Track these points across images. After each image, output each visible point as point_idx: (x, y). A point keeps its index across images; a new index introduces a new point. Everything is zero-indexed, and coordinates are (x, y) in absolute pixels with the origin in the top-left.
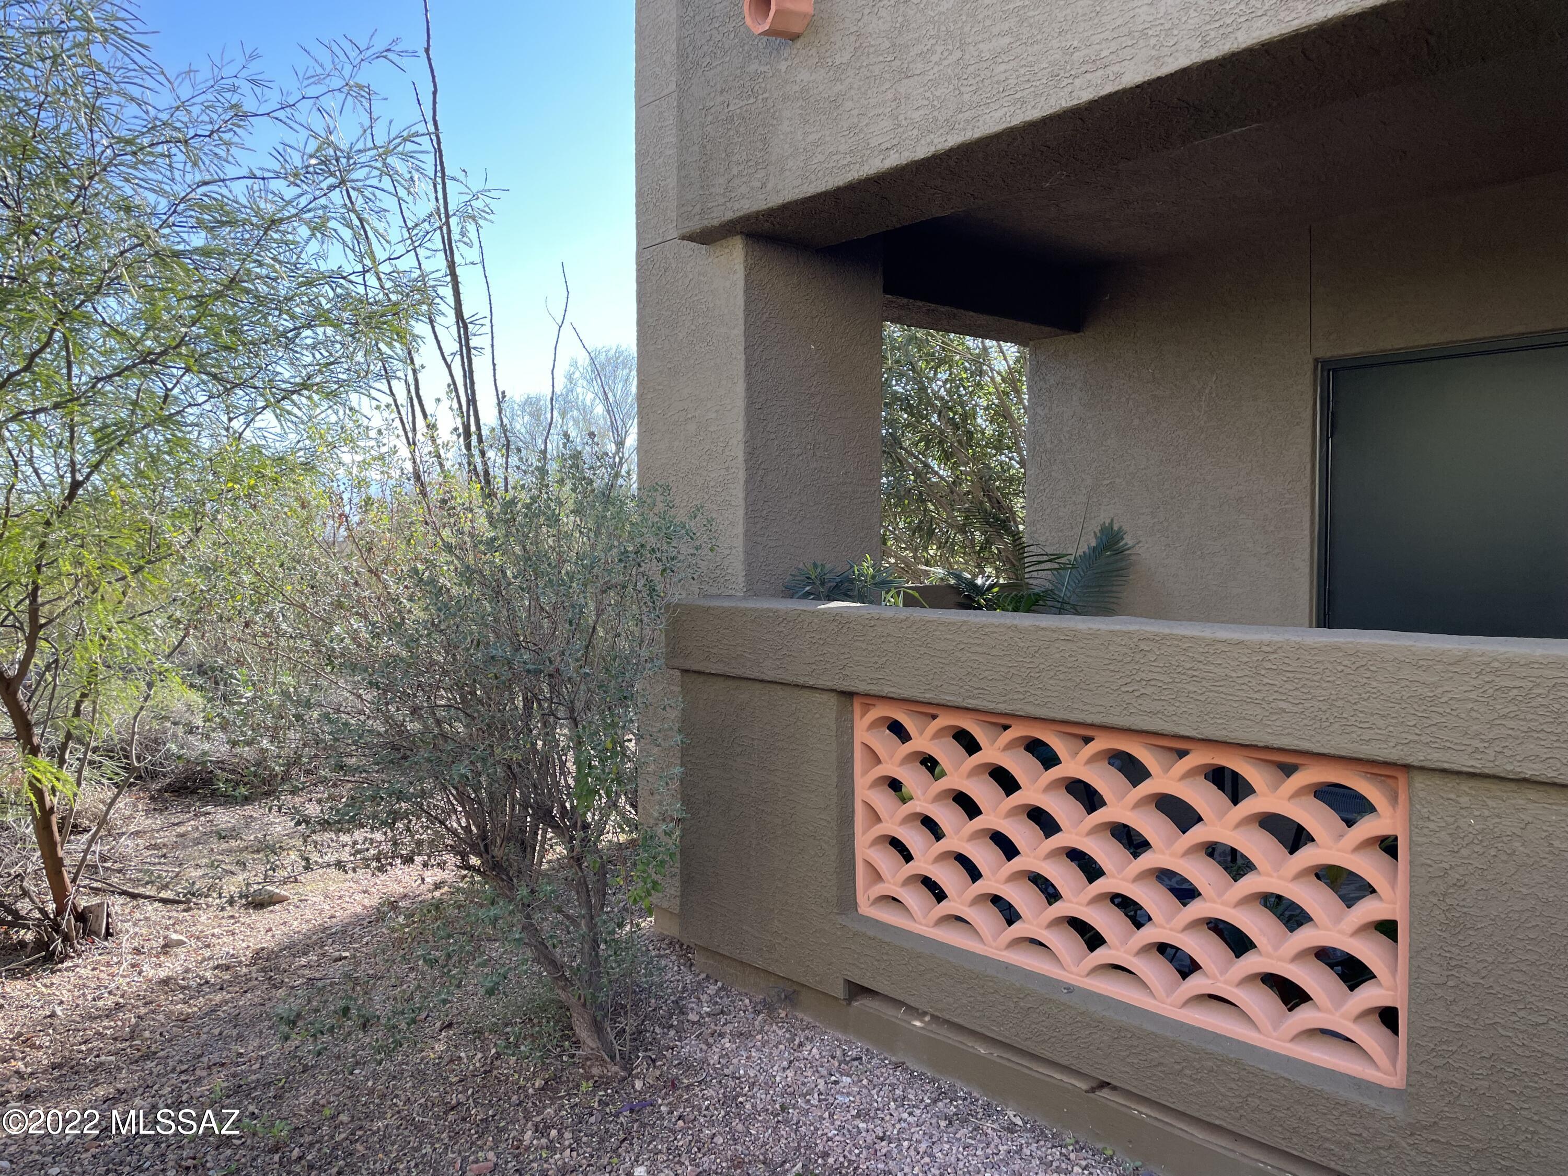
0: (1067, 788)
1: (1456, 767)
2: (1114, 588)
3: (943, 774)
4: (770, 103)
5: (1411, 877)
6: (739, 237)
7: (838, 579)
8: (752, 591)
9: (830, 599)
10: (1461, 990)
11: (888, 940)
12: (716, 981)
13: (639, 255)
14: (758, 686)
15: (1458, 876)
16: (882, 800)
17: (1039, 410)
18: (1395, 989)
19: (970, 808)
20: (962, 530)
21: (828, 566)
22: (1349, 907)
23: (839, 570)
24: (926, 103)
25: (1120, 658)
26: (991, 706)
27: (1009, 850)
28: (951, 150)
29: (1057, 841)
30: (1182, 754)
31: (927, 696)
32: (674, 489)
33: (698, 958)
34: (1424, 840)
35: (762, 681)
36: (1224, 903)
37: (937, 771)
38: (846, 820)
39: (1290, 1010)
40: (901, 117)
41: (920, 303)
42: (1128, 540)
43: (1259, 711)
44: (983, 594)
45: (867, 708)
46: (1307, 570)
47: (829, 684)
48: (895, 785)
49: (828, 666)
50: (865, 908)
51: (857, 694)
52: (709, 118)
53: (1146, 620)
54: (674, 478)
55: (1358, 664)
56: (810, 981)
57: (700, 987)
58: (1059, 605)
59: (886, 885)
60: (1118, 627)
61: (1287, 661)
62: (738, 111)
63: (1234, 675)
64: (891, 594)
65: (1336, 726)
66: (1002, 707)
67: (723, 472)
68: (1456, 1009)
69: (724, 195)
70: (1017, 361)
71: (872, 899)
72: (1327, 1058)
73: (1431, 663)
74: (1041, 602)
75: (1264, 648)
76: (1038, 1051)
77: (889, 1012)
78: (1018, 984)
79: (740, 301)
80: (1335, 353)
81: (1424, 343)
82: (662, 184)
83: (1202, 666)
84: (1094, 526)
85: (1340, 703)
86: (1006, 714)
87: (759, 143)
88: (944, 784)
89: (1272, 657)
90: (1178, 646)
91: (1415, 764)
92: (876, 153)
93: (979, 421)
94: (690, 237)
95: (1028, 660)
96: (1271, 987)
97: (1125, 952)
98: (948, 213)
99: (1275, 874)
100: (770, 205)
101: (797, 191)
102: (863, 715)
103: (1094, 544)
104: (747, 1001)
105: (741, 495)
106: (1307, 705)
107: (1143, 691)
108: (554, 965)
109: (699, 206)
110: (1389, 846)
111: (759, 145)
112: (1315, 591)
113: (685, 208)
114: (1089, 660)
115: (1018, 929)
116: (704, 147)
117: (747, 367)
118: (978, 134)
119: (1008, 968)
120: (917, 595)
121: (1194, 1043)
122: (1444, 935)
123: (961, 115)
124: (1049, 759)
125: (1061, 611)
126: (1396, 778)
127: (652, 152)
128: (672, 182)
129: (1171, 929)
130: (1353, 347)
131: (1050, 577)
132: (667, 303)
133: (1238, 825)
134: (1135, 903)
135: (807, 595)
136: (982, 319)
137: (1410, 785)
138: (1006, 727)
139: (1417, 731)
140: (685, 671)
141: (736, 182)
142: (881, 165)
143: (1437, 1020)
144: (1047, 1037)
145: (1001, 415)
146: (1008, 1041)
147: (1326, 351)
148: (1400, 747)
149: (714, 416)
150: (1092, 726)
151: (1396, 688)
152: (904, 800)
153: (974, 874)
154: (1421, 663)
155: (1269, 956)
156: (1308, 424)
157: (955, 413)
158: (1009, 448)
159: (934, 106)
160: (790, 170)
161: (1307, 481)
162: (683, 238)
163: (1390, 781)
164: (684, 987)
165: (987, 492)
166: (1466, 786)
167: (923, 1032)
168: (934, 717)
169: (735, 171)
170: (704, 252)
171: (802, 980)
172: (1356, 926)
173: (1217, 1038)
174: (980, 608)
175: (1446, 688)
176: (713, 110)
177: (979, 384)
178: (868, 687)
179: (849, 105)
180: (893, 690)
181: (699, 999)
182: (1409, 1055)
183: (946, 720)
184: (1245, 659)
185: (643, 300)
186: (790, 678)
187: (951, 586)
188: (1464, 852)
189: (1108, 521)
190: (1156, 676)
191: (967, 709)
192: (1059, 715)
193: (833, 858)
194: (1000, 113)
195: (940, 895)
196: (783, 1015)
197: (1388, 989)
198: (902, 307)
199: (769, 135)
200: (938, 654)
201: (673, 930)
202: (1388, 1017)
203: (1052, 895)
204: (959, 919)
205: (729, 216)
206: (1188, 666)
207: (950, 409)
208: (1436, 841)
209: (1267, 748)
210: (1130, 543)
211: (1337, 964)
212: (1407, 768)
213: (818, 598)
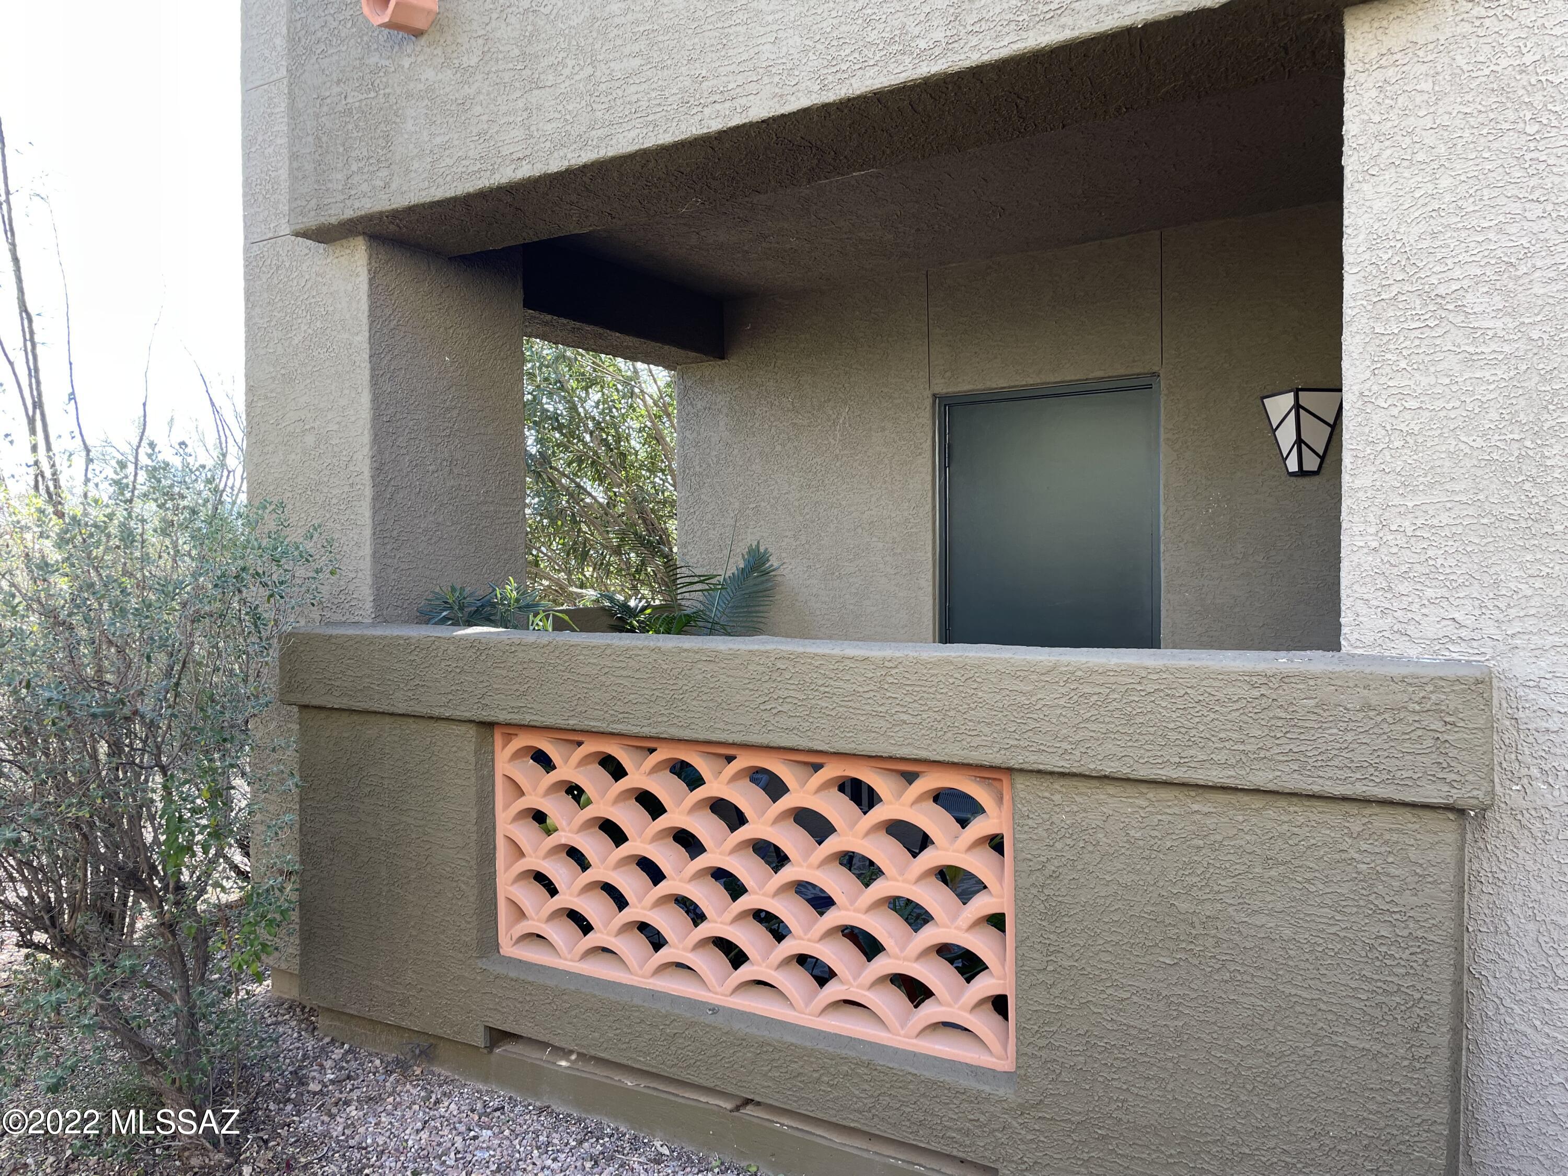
0: (711, 808)
1: (1049, 768)
2: (761, 608)
3: (589, 802)
4: (392, 100)
5: (1016, 871)
6: (361, 238)
7: (479, 603)
8: (381, 618)
9: (469, 624)
10: (1059, 973)
11: (530, 979)
12: (343, 1044)
13: (246, 250)
14: (388, 719)
15: (1053, 868)
16: (526, 834)
17: (688, 434)
18: (1004, 977)
19: (616, 834)
20: (617, 551)
21: (468, 590)
22: (964, 904)
23: (480, 593)
24: (558, 115)
25: (758, 677)
26: (635, 730)
27: (655, 874)
28: (585, 166)
29: (703, 861)
30: (817, 767)
31: (571, 722)
32: (290, 506)
33: (321, 1021)
34: (1025, 836)
35: (392, 714)
36: (857, 910)
37: (583, 799)
38: (487, 858)
39: (916, 1007)
40: (533, 128)
41: (565, 321)
42: (774, 562)
43: (883, 723)
44: (637, 615)
45: (508, 738)
46: (930, 589)
47: (468, 715)
48: (539, 817)
49: (466, 696)
50: (508, 949)
51: (498, 724)
52: (325, 109)
53: (783, 639)
54: (290, 495)
55: (966, 676)
56: (447, 1032)
57: (324, 1052)
58: (709, 625)
59: (530, 922)
60: (756, 647)
61: (907, 675)
62: (357, 104)
63: (861, 690)
64: (539, 617)
65: (949, 734)
66: (646, 731)
67: (346, 489)
68: (1056, 991)
69: (342, 192)
70: (668, 385)
71: (514, 939)
72: (947, 1049)
73: (1027, 673)
74: (693, 623)
75: (887, 664)
76: (684, 1076)
77: (534, 1055)
78: (663, 1011)
79: (364, 305)
80: (950, 390)
81: (1024, 383)
82: (273, 174)
83: (832, 683)
84: (742, 549)
85: (952, 713)
86: (651, 737)
87: (381, 140)
88: (590, 812)
89: (893, 672)
90: (810, 664)
91: (1016, 766)
92: (507, 162)
93: (633, 443)
94: (305, 234)
95: (671, 682)
96: (899, 987)
97: (767, 967)
98: (586, 231)
99: (900, 879)
100: (394, 206)
101: (424, 193)
102: (504, 746)
103: (742, 566)
104: (378, 1062)
105: (368, 514)
106: (925, 716)
107: (780, 708)
108: (143, 1049)
109: (314, 202)
110: (996, 844)
111: (382, 142)
112: (937, 607)
113: (299, 202)
114: (731, 680)
115: (665, 955)
116: (320, 139)
117: (372, 377)
118: (611, 153)
119: (654, 995)
120: (567, 618)
121: (831, 1050)
122: (1044, 923)
123: (594, 132)
124: (693, 780)
125: (711, 632)
126: (1000, 780)
127: (260, 139)
128: (284, 173)
129: (809, 940)
130: (964, 385)
131: (701, 598)
132: (280, 304)
133: (868, 833)
134: (777, 918)
135: (443, 621)
136: (629, 341)
137: (1012, 786)
138: (652, 751)
139: (1017, 737)
140: (304, 707)
141: (356, 179)
142: (513, 176)
143: (1040, 1004)
144: (692, 1061)
145: (656, 438)
146: (654, 1070)
147: (942, 387)
148: (1003, 752)
149: (335, 427)
150: (734, 745)
151: (998, 697)
152: (549, 832)
153: (621, 902)
154: (1018, 673)
155: (897, 958)
156: (928, 454)
157: (608, 435)
158: (663, 471)
159: (567, 120)
160: (415, 171)
161: (929, 507)
162: (297, 234)
163: (996, 784)
164: (304, 1055)
165: (642, 513)
166: (1058, 785)
167: (568, 1072)
168: (580, 744)
169: (354, 168)
170: (321, 251)
171: (439, 1032)
172: (971, 922)
173: (852, 1042)
174: (632, 630)
175: (1039, 696)
176: (328, 101)
177: (631, 406)
178: (509, 717)
179: (478, 109)
180: (535, 718)
181: (321, 1066)
182: (1017, 1038)
183: (591, 747)
184: (871, 675)
185: (252, 299)
186: (424, 711)
187: (603, 609)
188: (1059, 845)
189: (754, 544)
190: (792, 693)
191: (612, 734)
192: (702, 736)
193: (472, 899)
194: (633, 134)
195: (586, 927)
196: (418, 1072)
197: (999, 979)
198: (546, 323)
199: (392, 133)
200: (582, 679)
201: (292, 992)
202: (999, 1004)
203: (697, 916)
204: (605, 950)
205: (349, 214)
206: (820, 682)
207: (602, 429)
208: (1035, 838)
209: (891, 758)
210: (776, 565)
211: (957, 958)
212: (1010, 770)
213: (456, 623)
